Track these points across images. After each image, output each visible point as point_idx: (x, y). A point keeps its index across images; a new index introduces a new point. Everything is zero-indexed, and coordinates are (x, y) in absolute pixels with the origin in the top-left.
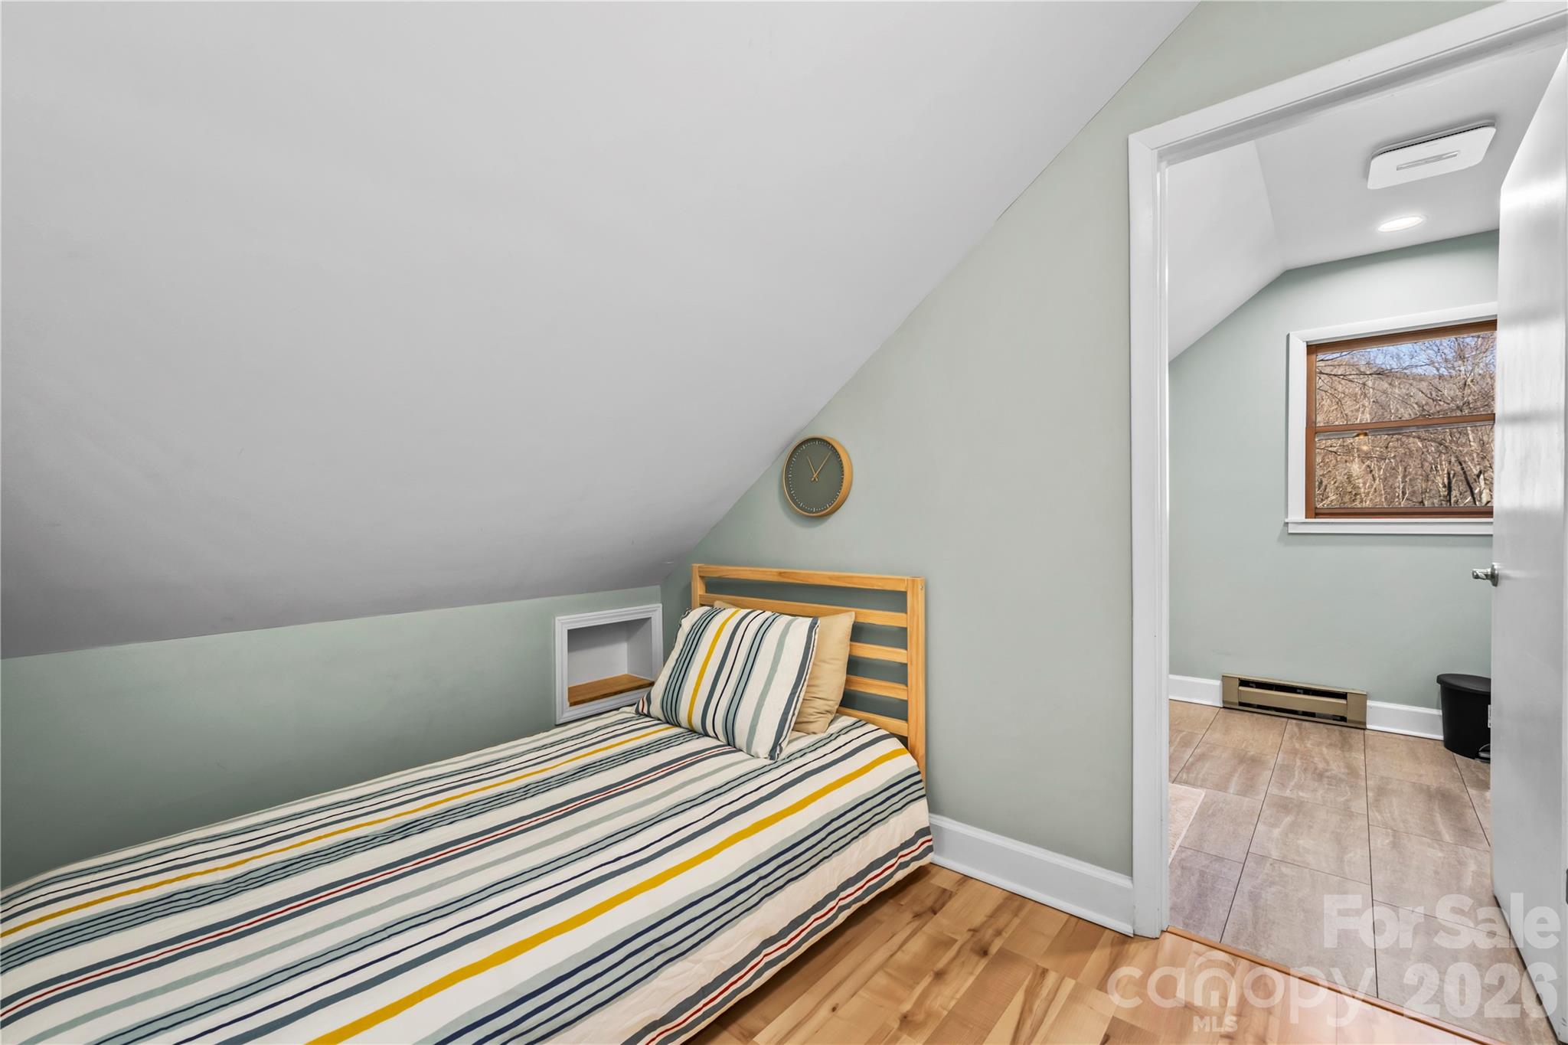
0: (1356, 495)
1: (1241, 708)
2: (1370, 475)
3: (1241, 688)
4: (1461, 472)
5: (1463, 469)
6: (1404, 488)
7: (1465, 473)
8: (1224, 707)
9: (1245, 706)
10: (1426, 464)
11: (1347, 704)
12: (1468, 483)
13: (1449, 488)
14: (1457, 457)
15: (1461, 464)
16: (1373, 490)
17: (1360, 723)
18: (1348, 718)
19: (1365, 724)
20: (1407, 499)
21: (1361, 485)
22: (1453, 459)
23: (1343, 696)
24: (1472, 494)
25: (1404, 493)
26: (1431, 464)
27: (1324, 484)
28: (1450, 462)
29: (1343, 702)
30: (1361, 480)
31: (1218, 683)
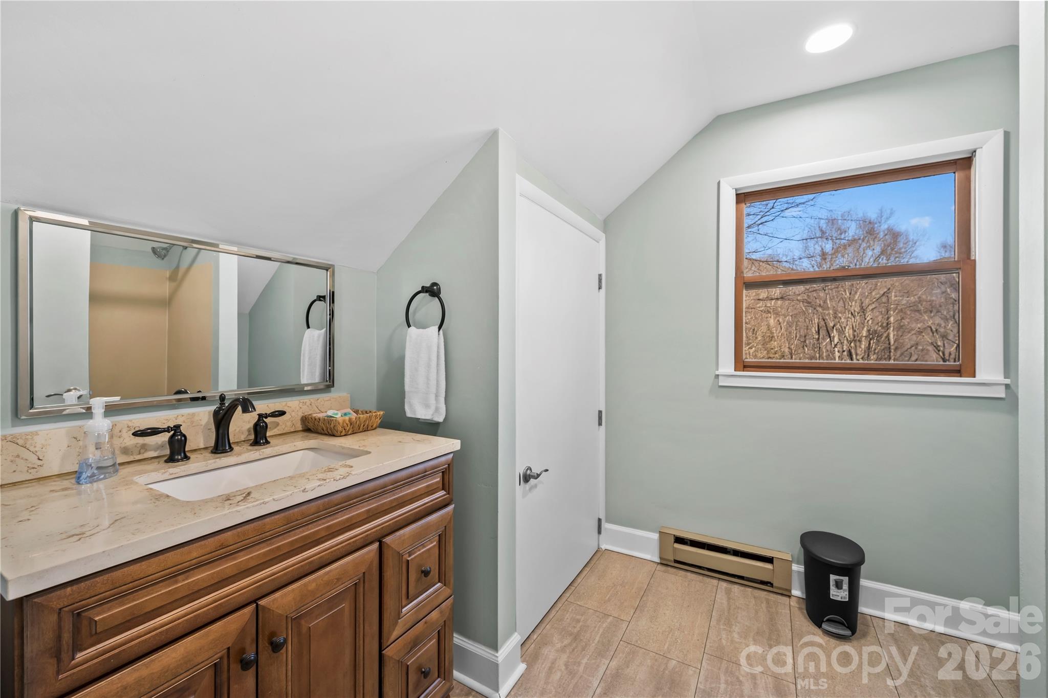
0: (772, 337)
1: (677, 565)
2: (779, 326)
3: (677, 546)
4: (825, 325)
5: (825, 323)
6: (796, 333)
7: (826, 325)
8: (662, 564)
9: (680, 564)
10: (807, 320)
11: (773, 570)
12: (828, 331)
13: (818, 332)
14: (822, 316)
15: (824, 320)
16: (780, 334)
17: (786, 590)
18: (774, 585)
19: (790, 591)
20: (798, 340)
21: (775, 331)
22: (821, 317)
23: (770, 560)
24: (830, 337)
25: (796, 337)
26: (809, 320)
27: (756, 330)
28: (819, 319)
29: (768, 566)
30: (774, 329)
31: (655, 536)
